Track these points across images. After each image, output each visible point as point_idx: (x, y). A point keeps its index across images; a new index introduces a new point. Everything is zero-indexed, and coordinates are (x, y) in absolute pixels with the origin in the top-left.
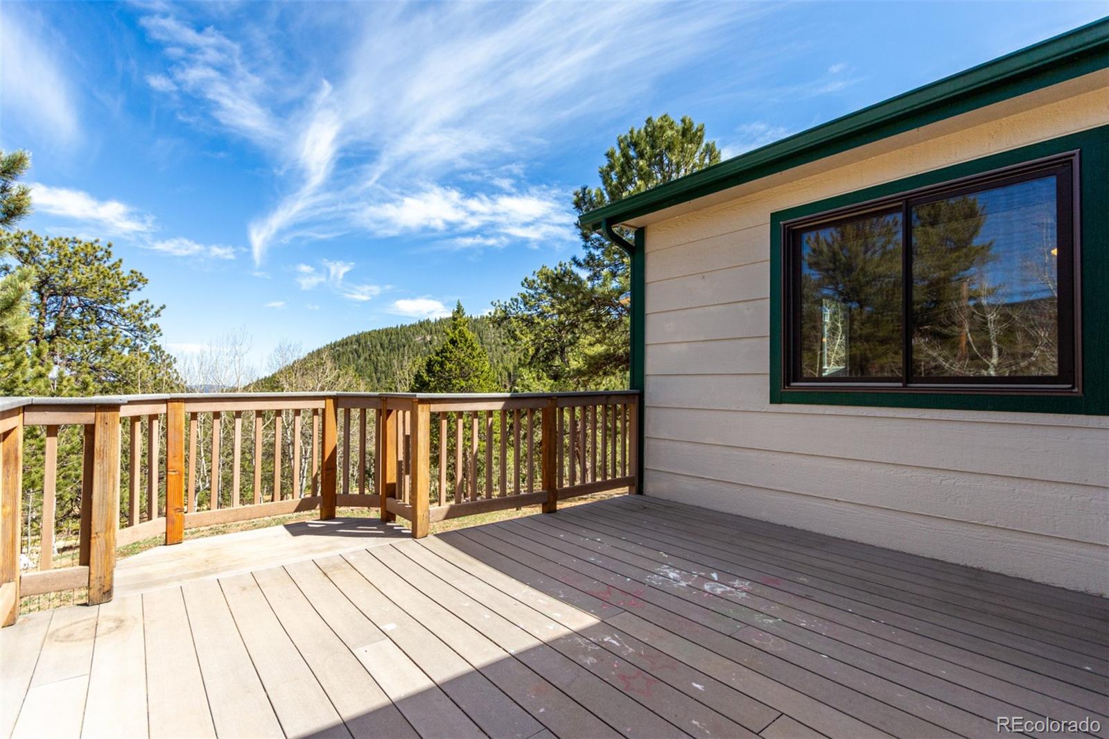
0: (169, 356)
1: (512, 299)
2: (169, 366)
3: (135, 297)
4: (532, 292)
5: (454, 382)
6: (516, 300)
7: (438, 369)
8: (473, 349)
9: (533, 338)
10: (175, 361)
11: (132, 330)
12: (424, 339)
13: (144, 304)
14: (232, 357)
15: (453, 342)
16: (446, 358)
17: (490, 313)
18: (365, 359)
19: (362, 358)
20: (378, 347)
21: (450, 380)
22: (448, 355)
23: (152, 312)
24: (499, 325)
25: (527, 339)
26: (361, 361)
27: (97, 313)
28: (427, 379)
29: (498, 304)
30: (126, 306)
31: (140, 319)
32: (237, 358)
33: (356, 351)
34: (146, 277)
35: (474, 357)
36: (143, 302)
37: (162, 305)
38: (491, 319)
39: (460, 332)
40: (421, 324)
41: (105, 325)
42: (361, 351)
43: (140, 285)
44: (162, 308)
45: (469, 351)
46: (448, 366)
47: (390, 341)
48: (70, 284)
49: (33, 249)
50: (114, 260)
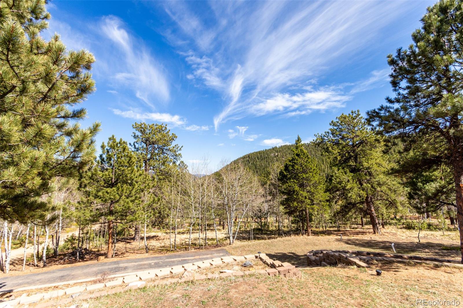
0: (186, 165)
1: (325, 132)
2: (186, 168)
3: (174, 144)
4: (335, 128)
5: (299, 175)
6: (328, 133)
7: (291, 168)
8: (308, 158)
9: (339, 151)
10: (188, 166)
11: (173, 156)
12: (275, 155)
13: (176, 146)
14: (204, 166)
15: (298, 155)
16: (295, 163)
17: (314, 140)
18: (252, 164)
19: (251, 163)
20: (257, 159)
21: (297, 174)
22: (296, 161)
23: (179, 148)
24: (319, 146)
25: (336, 151)
26: (250, 164)
27: (163, 150)
28: (286, 173)
29: (318, 135)
30: (171, 147)
31: (175, 152)
32: (206, 166)
33: (248, 161)
34: (176, 135)
35: (309, 162)
38: (314, 143)
39: (301, 150)
40: (273, 149)
41: (165, 154)
42: (250, 160)
43: (175, 139)
44: (182, 147)
45: (306, 159)
46: (296, 167)
47: (261, 156)
48: (154, 140)
49: (145, 129)
50: (167, 130)
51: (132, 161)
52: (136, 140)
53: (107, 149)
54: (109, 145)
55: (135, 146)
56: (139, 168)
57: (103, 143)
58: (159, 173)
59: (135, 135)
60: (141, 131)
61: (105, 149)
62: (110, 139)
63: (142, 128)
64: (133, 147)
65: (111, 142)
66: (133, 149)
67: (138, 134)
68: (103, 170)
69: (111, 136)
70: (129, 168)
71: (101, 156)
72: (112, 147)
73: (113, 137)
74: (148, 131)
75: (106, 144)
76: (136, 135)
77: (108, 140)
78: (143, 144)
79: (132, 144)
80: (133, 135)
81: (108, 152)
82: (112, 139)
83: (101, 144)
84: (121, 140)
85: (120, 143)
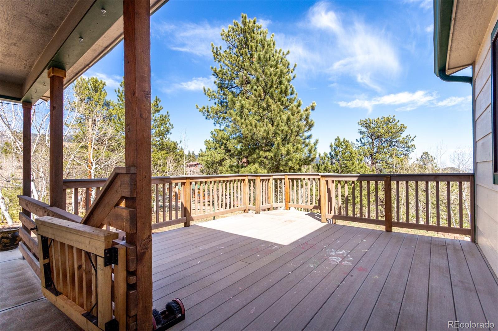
2: (432, 160)
3: (404, 135)
10: (435, 159)
11: (403, 148)
13: (408, 137)
23: (411, 139)
27: (391, 143)
30: (401, 139)
31: (406, 143)
34: (405, 125)
36: (407, 136)
37: (414, 136)
43: (405, 129)
44: (415, 137)
48: (379, 134)
49: (370, 124)
50: (396, 121)
51: (352, 156)
52: (362, 136)
53: (334, 148)
54: (336, 144)
55: (361, 141)
56: (360, 162)
57: (331, 143)
58: (386, 166)
59: (360, 132)
60: (366, 127)
61: (333, 147)
62: (336, 140)
63: (367, 123)
64: (360, 142)
65: (337, 142)
66: (360, 145)
67: (364, 129)
68: (332, 163)
69: (336, 137)
70: (351, 162)
71: (330, 153)
72: (338, 146)
73: (338, 137)
74: (373, 126)
75: (333, 144)
76: (362, 131)
77: (334, 140)
78: (369, 139)
79: (359, 140)
80: (359, 131)
81: (335, 150)
82: (337, 139)
83: (330, 144)
84: (344, 139)
85: (343, 142)
